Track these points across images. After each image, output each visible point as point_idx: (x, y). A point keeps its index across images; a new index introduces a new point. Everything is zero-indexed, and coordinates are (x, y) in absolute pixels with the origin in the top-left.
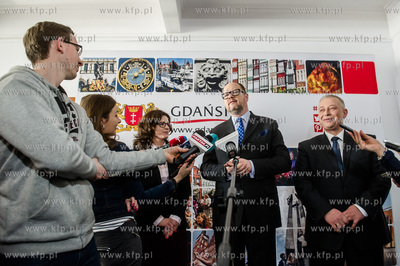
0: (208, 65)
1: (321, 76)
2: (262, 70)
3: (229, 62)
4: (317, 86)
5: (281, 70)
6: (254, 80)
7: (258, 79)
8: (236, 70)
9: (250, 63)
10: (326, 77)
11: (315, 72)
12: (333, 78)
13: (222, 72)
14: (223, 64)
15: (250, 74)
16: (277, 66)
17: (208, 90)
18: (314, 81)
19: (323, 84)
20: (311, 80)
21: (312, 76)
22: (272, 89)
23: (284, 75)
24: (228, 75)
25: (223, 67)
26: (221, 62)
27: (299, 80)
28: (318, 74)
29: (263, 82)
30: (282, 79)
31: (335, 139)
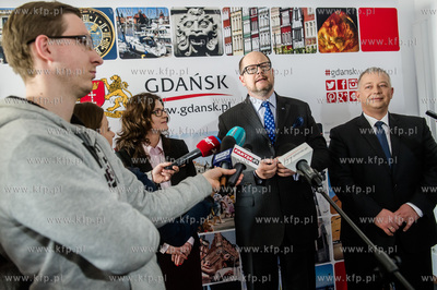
0: (190, 17)
1: (335, 29)
2: (262, 22)
3: (218, 12)
4: (330, 43)
5: (286, 22)
6: (252, 37)
7: (257, 35)
8: (228, 23)
9: (246, 13)
10: (340, 31)
11: (327, 23)
12: (349, 31)
13: (210, 28)
14: (211, 16)
15: (247, 29)
16: (281, 16)
17: (193, 55)
18: (326, 36)
19: (336, 40)
20: (322, 35)
21: (323, 30)
22: (275, 49)
23: (289, 28)
24: (218, 32)
25: (211, 20)
26: (207, 12)
27: (309, 35)
28: (331, 26)
29: (264, 39)
30: (287, 35)
31: (379, 125)
